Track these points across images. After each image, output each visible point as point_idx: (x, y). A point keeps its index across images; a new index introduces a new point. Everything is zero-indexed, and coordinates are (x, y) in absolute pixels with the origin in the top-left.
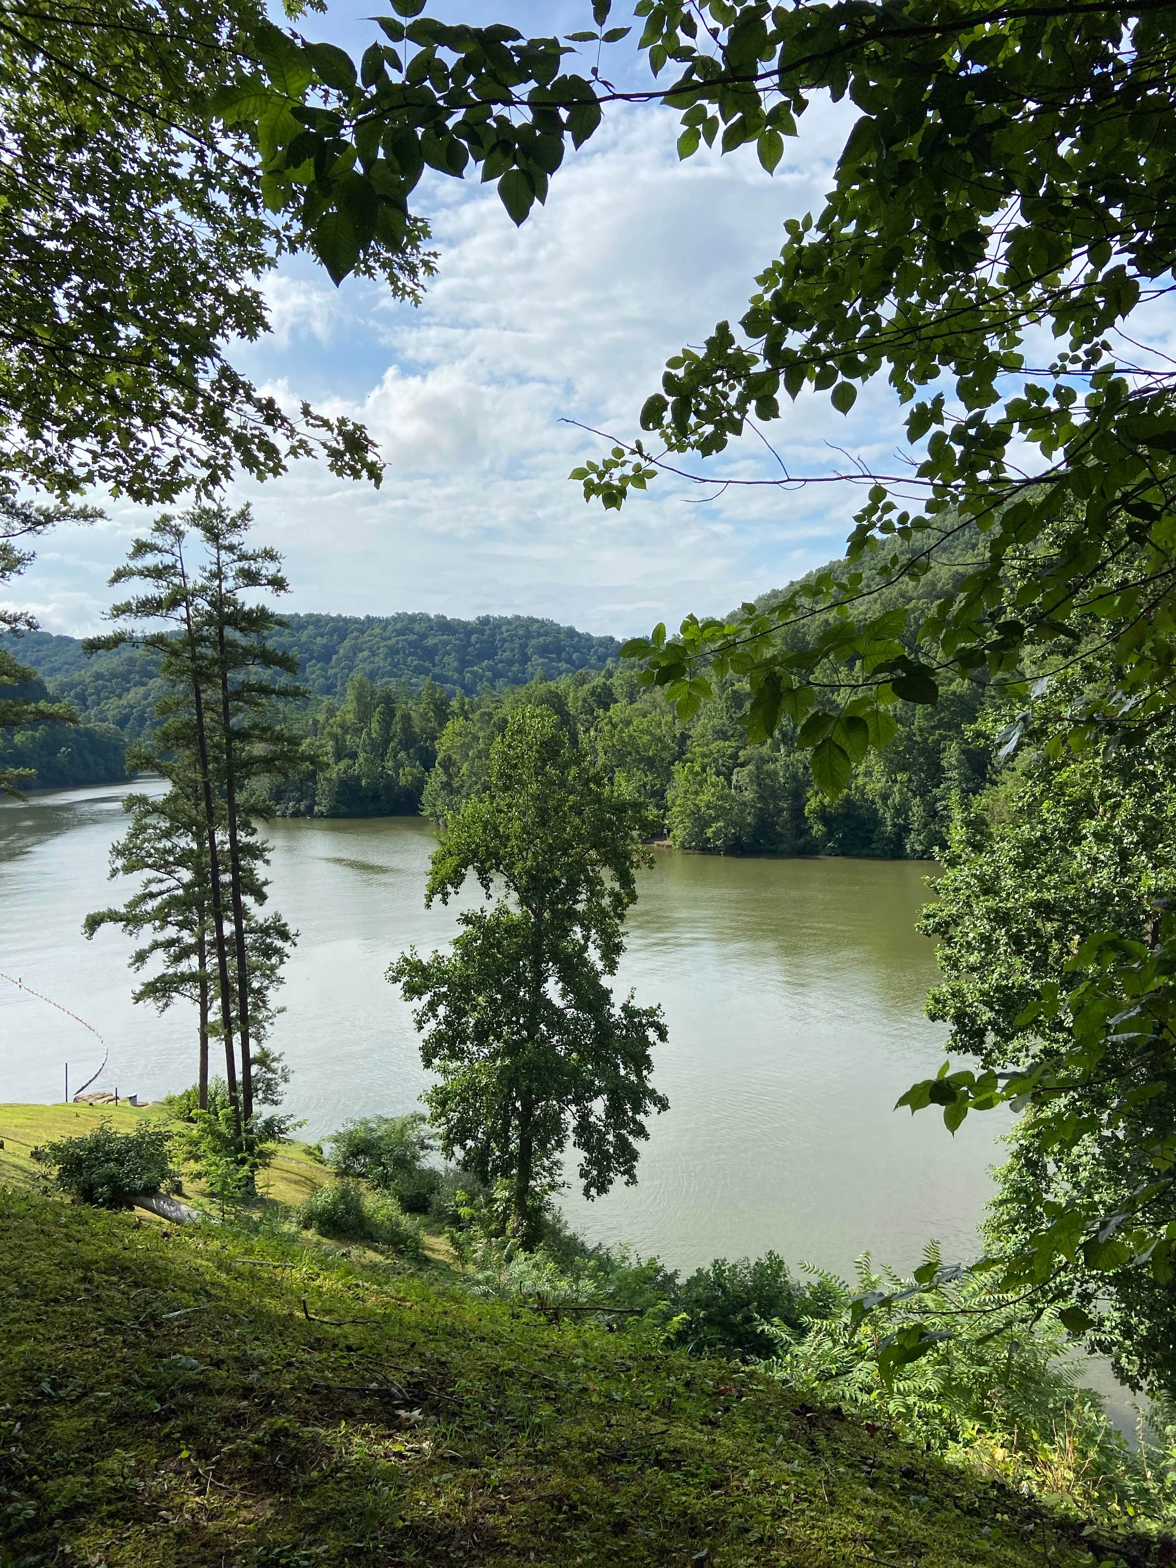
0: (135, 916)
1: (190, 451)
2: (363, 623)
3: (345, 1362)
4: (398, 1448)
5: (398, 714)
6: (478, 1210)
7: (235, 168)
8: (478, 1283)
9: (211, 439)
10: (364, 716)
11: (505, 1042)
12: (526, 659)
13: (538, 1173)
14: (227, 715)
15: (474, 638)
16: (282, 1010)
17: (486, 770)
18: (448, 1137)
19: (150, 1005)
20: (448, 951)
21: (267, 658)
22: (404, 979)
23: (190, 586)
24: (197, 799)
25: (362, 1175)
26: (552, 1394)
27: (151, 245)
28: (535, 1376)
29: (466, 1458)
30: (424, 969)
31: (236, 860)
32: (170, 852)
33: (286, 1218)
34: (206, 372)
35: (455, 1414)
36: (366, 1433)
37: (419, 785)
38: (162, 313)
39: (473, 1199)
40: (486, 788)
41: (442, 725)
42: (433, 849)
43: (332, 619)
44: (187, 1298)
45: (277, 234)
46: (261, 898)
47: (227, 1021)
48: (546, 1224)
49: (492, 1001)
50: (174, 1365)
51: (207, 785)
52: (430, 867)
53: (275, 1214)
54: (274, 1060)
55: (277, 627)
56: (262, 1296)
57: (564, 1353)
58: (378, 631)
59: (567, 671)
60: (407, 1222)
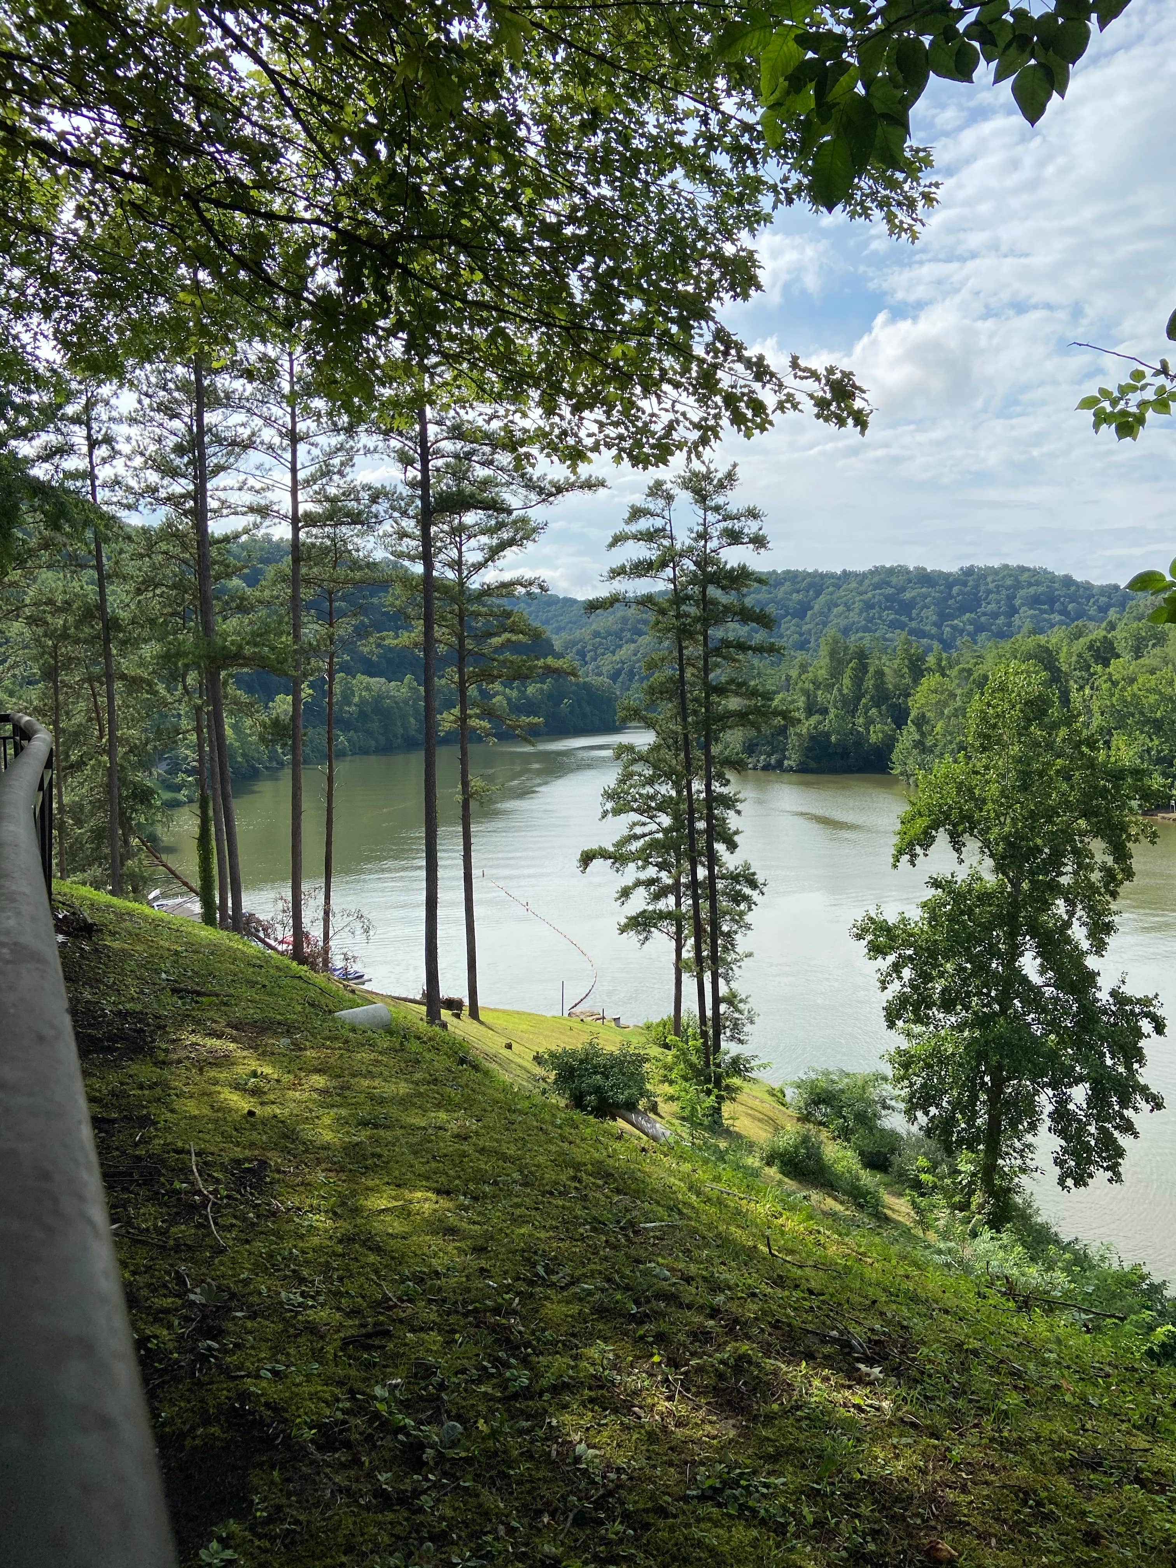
0: (621, 855)
1: (684, 414)
2: (839, 578)
3: (807, 1304)
4: (857, 1400)
5: (871, 670)
6: (941, 1179)
7: (737, 127)
8: (940, 1252)
9: (703, 401)
10: (836, 672)
11: (975, 1013)
12: (1013, 611)
13: (1007, 1154)
14: (706, 670)
15: (955, 590)
16: (749, 955)
17: (962, 729)
18: (910, 1101)
19: (632, 938)
20: (915, 914)
21: (746, 615)
22: (870, 937)
23: (678, 547)
24: (677, 749)
25: (823, 1124)
26: (1021, 1384)
27: (656, 218)
28: (1002, 1362)
29: (927, 1427)
30: (889, 930)
31: (710, 809)
32: (652, 798)
33: (750, 1152)
34: (701, 336)
35: (916, 1381)
36: (826, 1379)
37: (889, 744)
38: (663, 284)
39: (935, 1168)
40: (962, 748)
41: (916, 681)
42: (902, 808)
43: (809, 574)
44: (661, 1211)
45: (774, 188)
46: (732, 846)
47: (699, 958)
48: (1016, 1207)
49: (961, 969)
50: (646, 1273)
51: (686, 736)
52: (898, 827)
53: (740, 1147)
54: (741, 1001)
55: (756, 584)
56: (728, 1224)
57: (1034, 1344)
58: (854, 585)
59: (1061, 623)
60: (868, 1179)
